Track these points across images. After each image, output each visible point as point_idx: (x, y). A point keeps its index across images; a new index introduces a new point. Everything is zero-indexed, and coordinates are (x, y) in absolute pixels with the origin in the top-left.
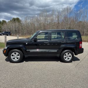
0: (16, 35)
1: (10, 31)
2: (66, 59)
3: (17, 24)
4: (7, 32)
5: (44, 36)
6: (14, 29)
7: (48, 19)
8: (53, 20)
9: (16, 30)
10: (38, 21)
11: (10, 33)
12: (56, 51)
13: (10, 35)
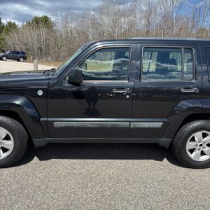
0: (42, 59)
1: (28, 50)
2: (192, 156)
3: (43, 31)
4: (18, 53)
5: (112, 62)
6: (36, 46)
7: (123, 20)
8: (135, 23)
9: (40, 49)
10: (95, 24)
11: (23, 53)
12: (158, 125)
13: (25, 58)
